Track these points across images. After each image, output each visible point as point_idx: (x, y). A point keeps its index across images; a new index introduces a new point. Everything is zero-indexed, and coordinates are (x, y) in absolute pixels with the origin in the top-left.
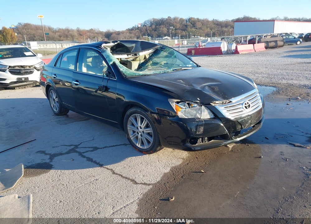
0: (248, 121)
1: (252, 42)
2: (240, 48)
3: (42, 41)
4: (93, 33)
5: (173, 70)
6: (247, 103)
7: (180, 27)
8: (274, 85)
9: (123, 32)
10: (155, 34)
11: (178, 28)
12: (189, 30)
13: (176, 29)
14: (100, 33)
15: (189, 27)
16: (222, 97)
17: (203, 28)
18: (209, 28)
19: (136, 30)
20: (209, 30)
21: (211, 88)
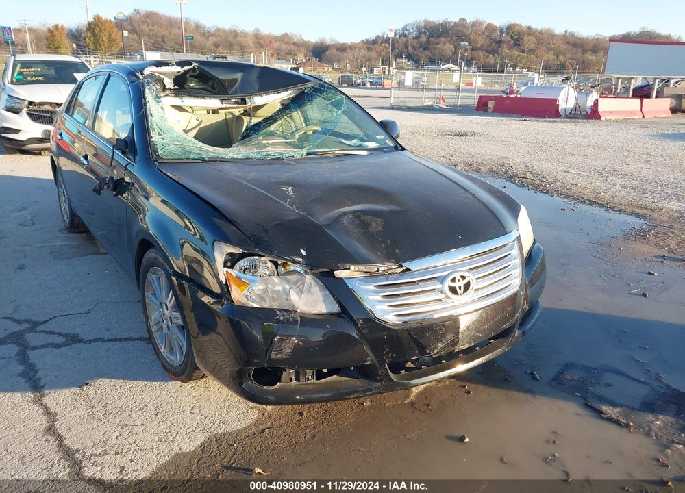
0: (444, 336)
1: (642, 93)
2: (606, 105)
3: (177, 52)
4: (286, 43)
5: (308, 154)
6: (458, 277)
7: (485, 44)
8: (642, 212)
9: (352, 47)
10: (424, 55)
11: (479, 45)
12: (504, 54)
13: (473, 50)
14: (304, 45)
15: (505, 46)
16: (382, 253)
17: (538, 52)
18: (552, 52)
19: (383, 44)
20: (551, 56)
21: (362, 222)
